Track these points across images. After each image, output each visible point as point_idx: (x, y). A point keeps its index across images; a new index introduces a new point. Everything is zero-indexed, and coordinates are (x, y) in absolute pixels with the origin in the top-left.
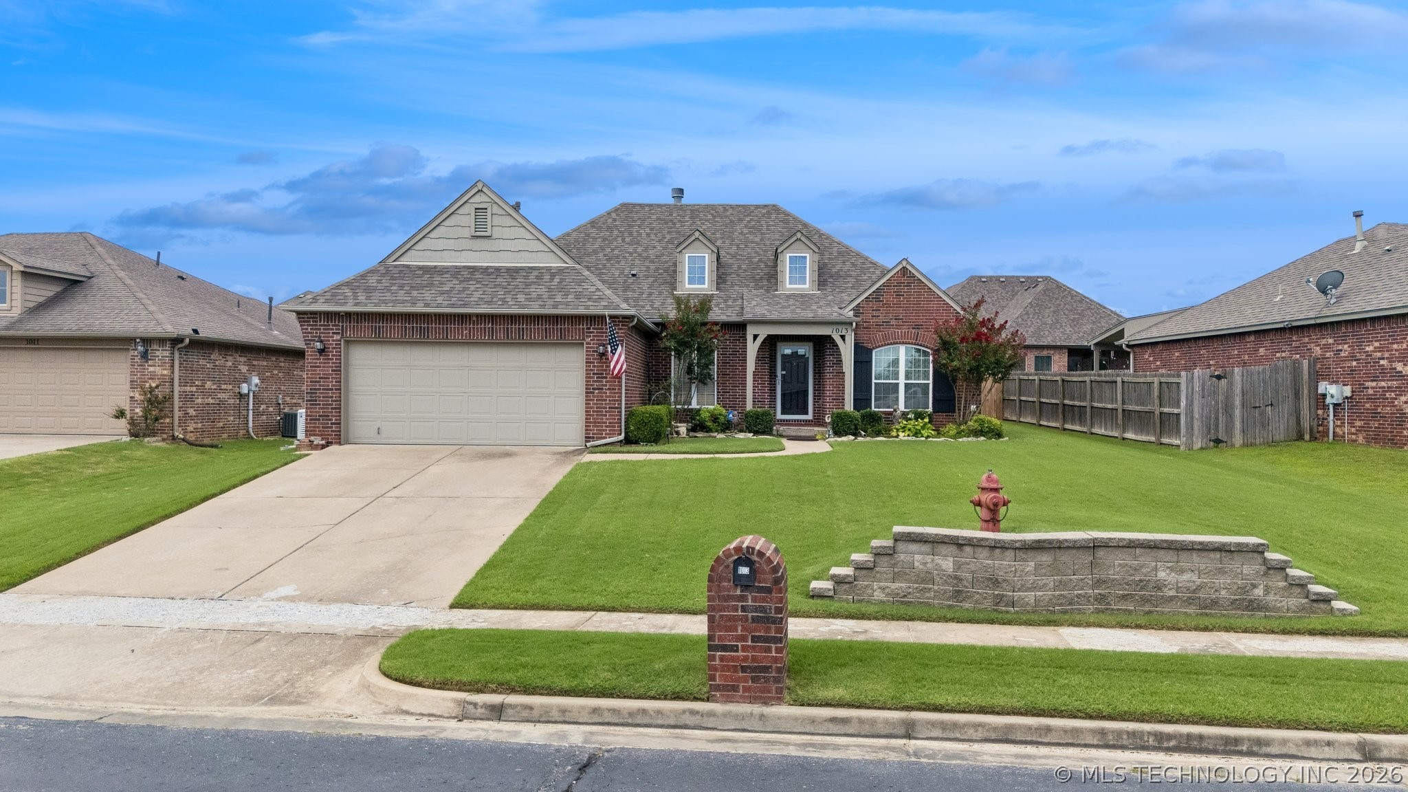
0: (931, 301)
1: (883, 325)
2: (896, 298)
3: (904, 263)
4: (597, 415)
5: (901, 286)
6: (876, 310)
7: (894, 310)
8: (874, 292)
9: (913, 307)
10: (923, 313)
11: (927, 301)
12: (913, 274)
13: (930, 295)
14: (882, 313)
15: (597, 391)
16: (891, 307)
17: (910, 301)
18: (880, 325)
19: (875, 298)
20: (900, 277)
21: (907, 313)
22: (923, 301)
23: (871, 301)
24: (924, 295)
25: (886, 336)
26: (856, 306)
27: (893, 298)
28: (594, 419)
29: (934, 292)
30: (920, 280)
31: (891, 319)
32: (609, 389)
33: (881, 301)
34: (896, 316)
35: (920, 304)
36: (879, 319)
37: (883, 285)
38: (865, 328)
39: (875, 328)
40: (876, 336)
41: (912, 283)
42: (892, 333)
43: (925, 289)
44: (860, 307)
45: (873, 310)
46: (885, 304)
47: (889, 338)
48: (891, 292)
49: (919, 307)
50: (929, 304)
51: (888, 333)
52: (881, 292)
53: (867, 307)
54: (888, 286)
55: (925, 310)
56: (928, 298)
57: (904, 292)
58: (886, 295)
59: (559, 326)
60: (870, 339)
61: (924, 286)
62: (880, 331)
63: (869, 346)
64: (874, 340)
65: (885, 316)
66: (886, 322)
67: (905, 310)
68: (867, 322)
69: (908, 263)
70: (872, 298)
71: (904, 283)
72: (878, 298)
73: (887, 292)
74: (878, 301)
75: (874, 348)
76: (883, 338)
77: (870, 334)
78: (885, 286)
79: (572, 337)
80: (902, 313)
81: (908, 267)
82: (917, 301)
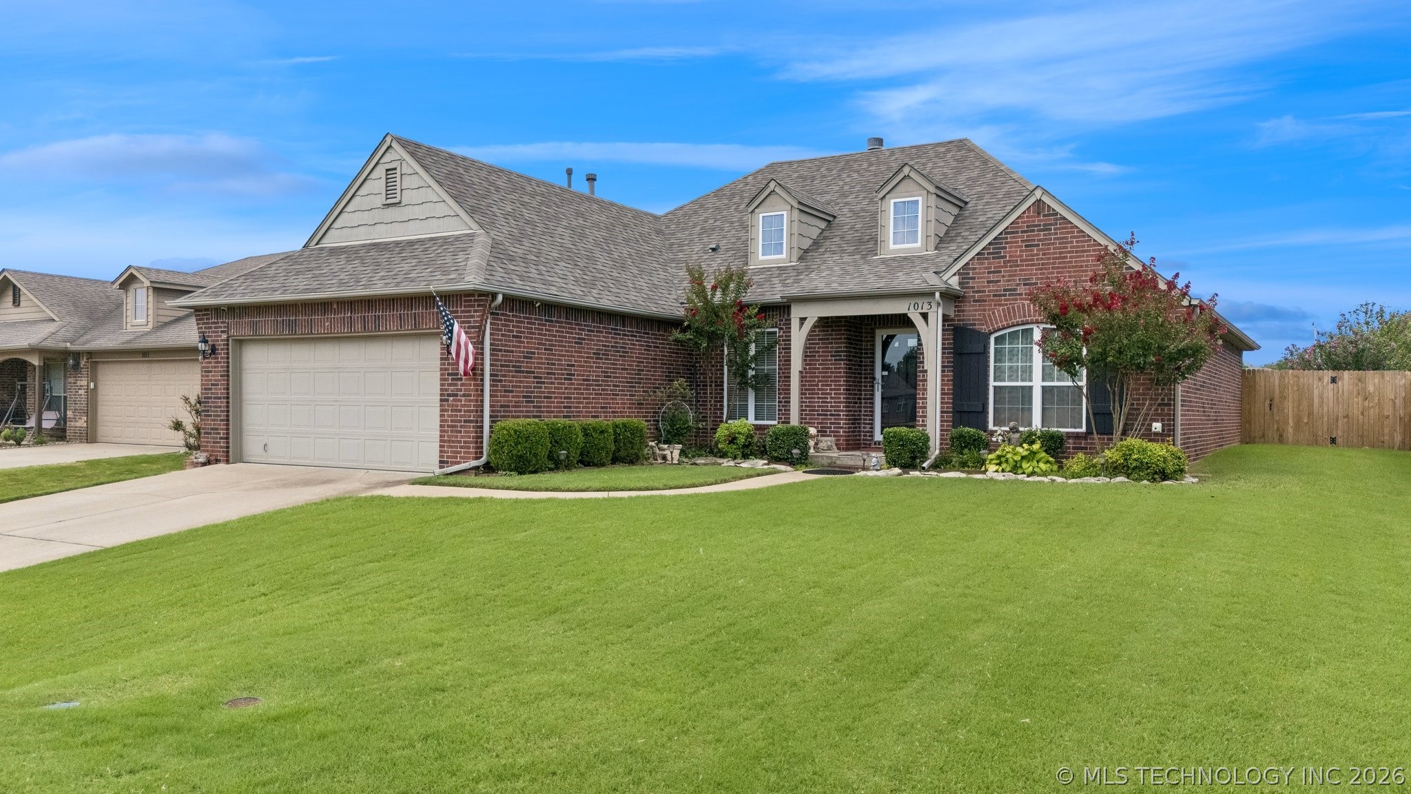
0: (1083, 251)
1: (1005, 295)
2: (1026, 251)
3: (1038, 194)
4: (452, 431)
5: (1033, 231)
6: (994, 272)
7: (1023, 270)
8: (990, 244)
9: (1053, 263)
10: (1069, 272)
11: (1077, 252)
12: (1054, 210)
13: (1082, 241)
14: (1003, 276)
15: (451, 398)
16: (1018, 266)
17: (1049, 254)
18: (1000, 295)
19: (992, 253)
20: (1032, 217)
21: (1043, 274)
22: (1070, 252)
23: (987, 259)
24: (1072, 242)
25: (1009, 313)
26: (963, 268)
27: (1021, 251)
28: (448, 436)
29: (1089, 236)
30: (1065, 218)
31: (1019, 285)
32: (464, 395)
33: (1002, 257)
34: (1026, 279)
35: (1066, 257)
36: (999, 286)
37: (1005, 231)
38: (977, 301)
39: (992, 300)
40: (993, 313)
41: (1051, 224)
42: (1019, 307)
43: (1073, 232)
44: (970, 269)
45: (989, 273)
46: (1009, 261)
47: (1015, 315)
48: (1017, 242)
49: (1064, 262)
50: (1080, 257)
51: (1013, 308)
52: (1001, 243)
53: (980, 269)
54: (1013, 233)
55: (1073, 267)
56: (1078, 247)
57: (1039, 240)
58: (1011, 247)
59: (413, 311)
60: (984, 317)
61: (1072, 228)
62: (1000, 305)
63: (984, 329)
64: (991, 320)
65: (1009, 281)
66: (1010, 290)
67: (1041, 269)
68: (979, 292)
69: (1045, 192)
70: (988, 254)
71: (1040, 225)
72: (997, 253)
73: (1012, 242)
74: (998, 258)
75: (991, 333)
76: (1005, 316)
77: (985, 310)
78: (1009, 233)
79: (426, 325)
80: (1036, 274)
81: (1046, 199)
82: (1060, 253)
